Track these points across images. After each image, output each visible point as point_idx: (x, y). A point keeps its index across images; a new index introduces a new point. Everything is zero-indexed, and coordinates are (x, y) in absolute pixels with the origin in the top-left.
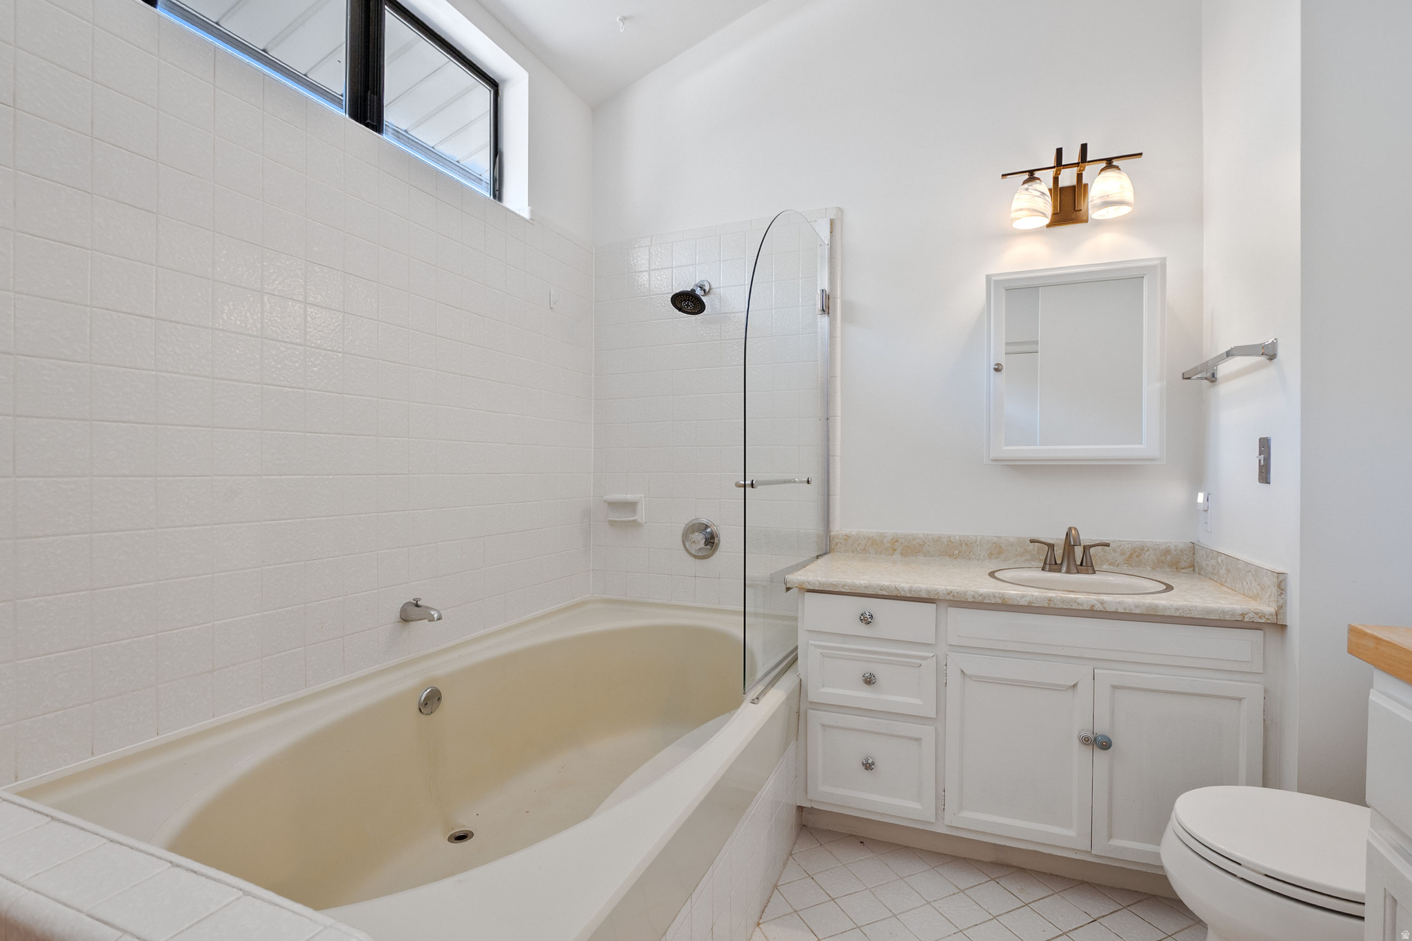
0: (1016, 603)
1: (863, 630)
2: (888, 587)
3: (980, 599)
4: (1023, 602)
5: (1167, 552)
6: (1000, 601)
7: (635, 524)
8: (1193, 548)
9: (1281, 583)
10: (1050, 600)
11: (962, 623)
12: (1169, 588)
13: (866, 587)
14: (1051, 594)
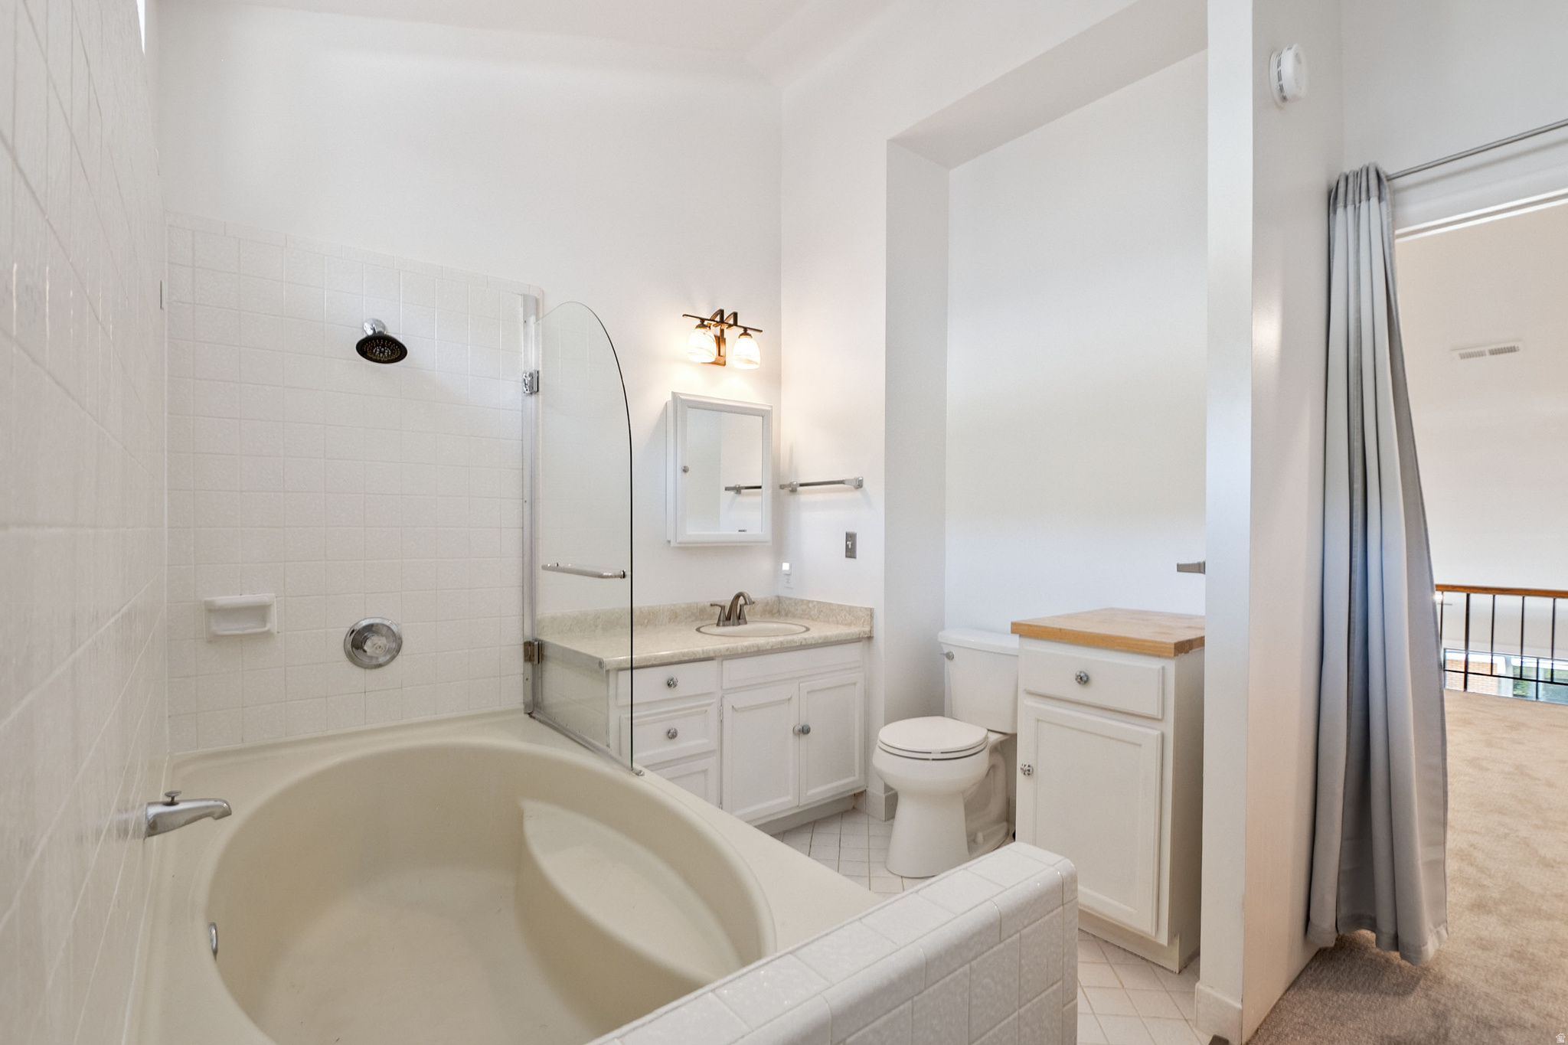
0: (764, 648)
1: (670, 693)
2: (688, 653)
3: (745, 650)
4: (768, 647)
5: (767, 604)
6: (756, 649)
7: (268, 635)
8: (779, 599)
9: (871, 613)
10: (782, 643)
11: (737, 670)
12: (808, 629)
13: (672, 657)
14: (781, 639)
